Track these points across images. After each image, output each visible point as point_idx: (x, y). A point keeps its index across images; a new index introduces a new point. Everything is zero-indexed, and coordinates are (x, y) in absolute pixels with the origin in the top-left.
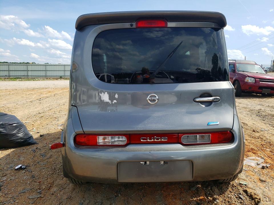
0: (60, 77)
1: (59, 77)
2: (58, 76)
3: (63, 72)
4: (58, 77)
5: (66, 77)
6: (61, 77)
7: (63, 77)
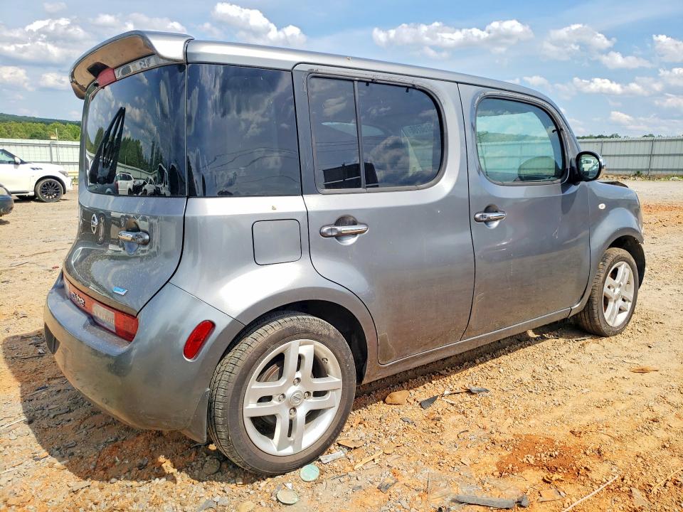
0: (636, 172)
1: (633, 173)
2: (632, 170)
3: (646, 158)
4: (629, 172)
5: (654, 173)
6: (638, 172)
7: (644, 173)
